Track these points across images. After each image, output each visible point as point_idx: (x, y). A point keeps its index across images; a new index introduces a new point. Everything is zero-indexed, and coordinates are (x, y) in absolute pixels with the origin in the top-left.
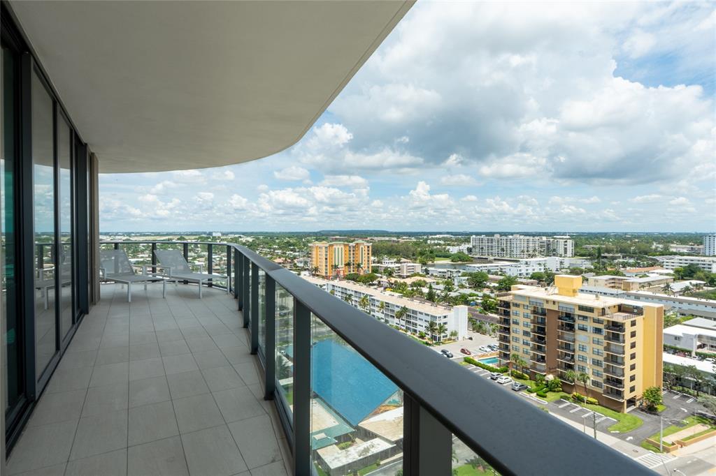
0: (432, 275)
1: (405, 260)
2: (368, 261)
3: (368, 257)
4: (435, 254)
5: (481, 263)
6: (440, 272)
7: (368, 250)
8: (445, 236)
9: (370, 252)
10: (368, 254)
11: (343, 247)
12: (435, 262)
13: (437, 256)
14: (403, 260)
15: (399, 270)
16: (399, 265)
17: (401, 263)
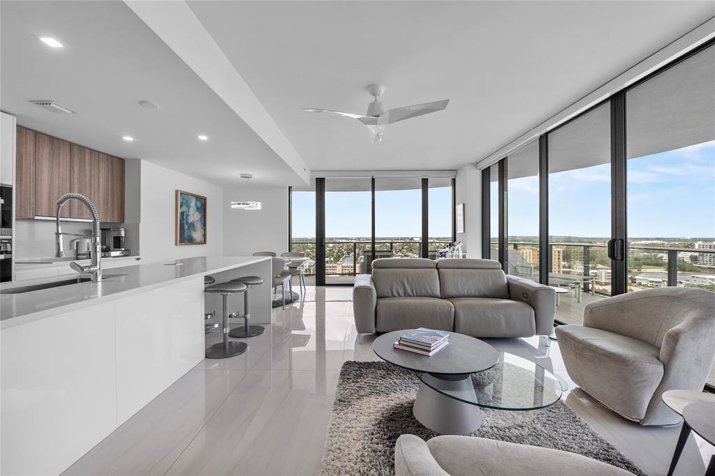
0: (640, 284)
1: (603, 267)
2: (559, 266)
3: (559, 262)
4: (642, 261)
5: (710, 274)
6: (651, 282)
7: (559, 255)
8: (655, 242)
9: (561, 257)
10: (559, 259)
11: (531, 251)
12: (642, 270)
13: (645, 264)
14: (599, 266)
15: (596, 276)
16: (596, 271)
17: (597, 269)
